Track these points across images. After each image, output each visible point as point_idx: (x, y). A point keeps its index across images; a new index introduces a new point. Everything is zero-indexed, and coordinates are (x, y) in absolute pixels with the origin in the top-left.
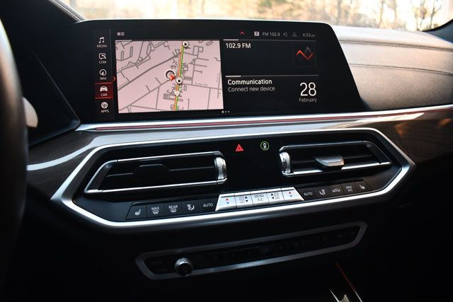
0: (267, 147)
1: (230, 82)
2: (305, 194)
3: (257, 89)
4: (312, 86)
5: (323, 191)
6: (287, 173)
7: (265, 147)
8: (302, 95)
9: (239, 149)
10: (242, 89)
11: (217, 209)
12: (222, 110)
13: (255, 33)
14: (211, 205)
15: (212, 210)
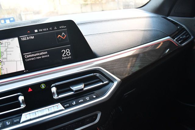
0: (44, 86)
1: (26, 57)
2: (65, 106)
3: (40, 57)
4: (68, 51)
5: (74, 102)
6: (56, 97)
7: (43, 86)
8: (63, 56)
9: (30, 90)
10: (32, 59)
11: (21, 122)
12: (24, 70)
13: (35, 31)
14: (18, 120)
15: (18, 123)
